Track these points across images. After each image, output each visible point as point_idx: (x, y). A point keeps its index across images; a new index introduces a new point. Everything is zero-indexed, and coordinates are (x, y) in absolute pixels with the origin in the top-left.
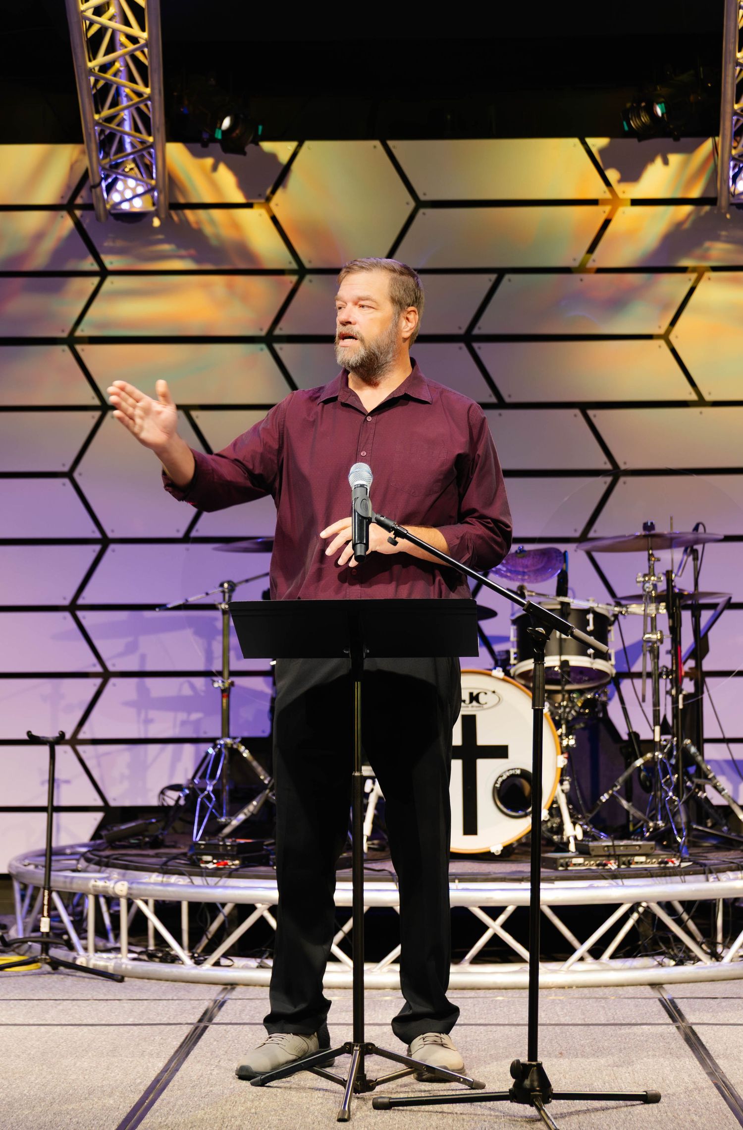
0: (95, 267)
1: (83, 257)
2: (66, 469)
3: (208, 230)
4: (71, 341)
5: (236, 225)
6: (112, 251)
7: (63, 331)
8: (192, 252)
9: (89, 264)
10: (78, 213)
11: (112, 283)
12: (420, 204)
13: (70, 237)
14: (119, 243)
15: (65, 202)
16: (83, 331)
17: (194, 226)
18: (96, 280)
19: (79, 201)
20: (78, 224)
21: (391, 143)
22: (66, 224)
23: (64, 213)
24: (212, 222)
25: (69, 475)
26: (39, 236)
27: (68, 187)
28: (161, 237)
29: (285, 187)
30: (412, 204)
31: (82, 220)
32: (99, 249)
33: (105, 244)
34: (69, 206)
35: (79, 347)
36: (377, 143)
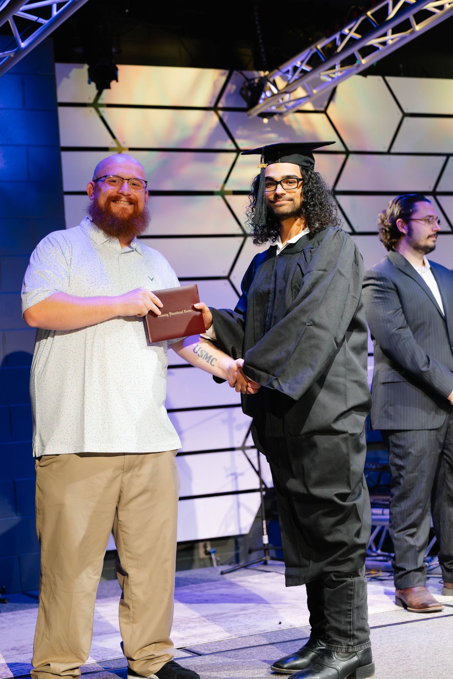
0: (233, 147)
1: (225, 140)
2: (226, 274)
3: (295, 126)
4: (222, 194)
5: (310, 124)
6: (241, 137)
7: (217, 187)
8: (287, 139)
9: (229, 145)
10: (220, 113)
11: (242, 159)
12: (405, 115)
13: (217, 128)
14: (246, 133)
15: (212, 105)
16: (229, 187)
17: (287, 123)
18: (234, 155)
19: (220, 105)
20: (221, 120)
21: (388, 78)
22: (213, 119)
23: (212, 113)
24: (297, 121)
25: (228, 278)
26: (199, 127)
27: (213, 96)
28: (269, 129)
29: (334, 101)
30: (401, 115)
31: (223, 117)
32: (234, 136)
33: (237, 133)
34: (215, 108)
35: (228, 197)
36: (380, 78)
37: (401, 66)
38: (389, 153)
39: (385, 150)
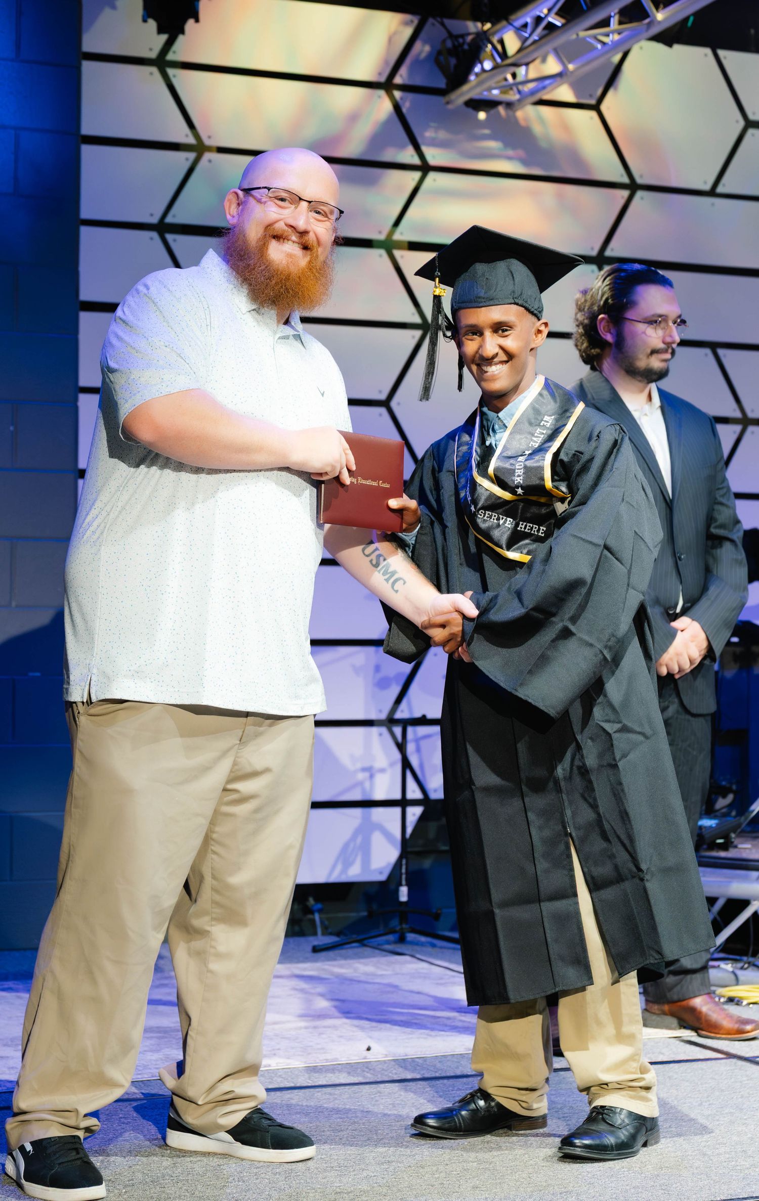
0: (416, 161)
1: (402, 147)
2: (383, 397)
3: (537, 129)
4: (389, 246)
5: (566, 127)
6: (434, 143)
7: (380, 232)
8: (521, 153)
9: (409, 156)
10: (397, 94)
11: (435, 180)
12: (750, 124)
13: (387, 123)
14: (442, 135)
15: (383, 79)
16: (403, 234)
17: (522, 123)
18: (417, 175)
19: (398, 80)
20: (397, 107)
21: (722, 53)
22: (382, 106)
23: (382, 93)
24: (541, 120)
25: (385, 403)
26: (353, 118)
27: (386, 62)
28: (487, 132)
29: (616, 89)
30: (742, 123)
31: (400, 103)
32: (420, 140)
33: (427, 134)
34: (387, 85)
35: (397, 253)
36: (708, 51)
37: (752, 31)
38: (712, 193)
39: (707, 187)
